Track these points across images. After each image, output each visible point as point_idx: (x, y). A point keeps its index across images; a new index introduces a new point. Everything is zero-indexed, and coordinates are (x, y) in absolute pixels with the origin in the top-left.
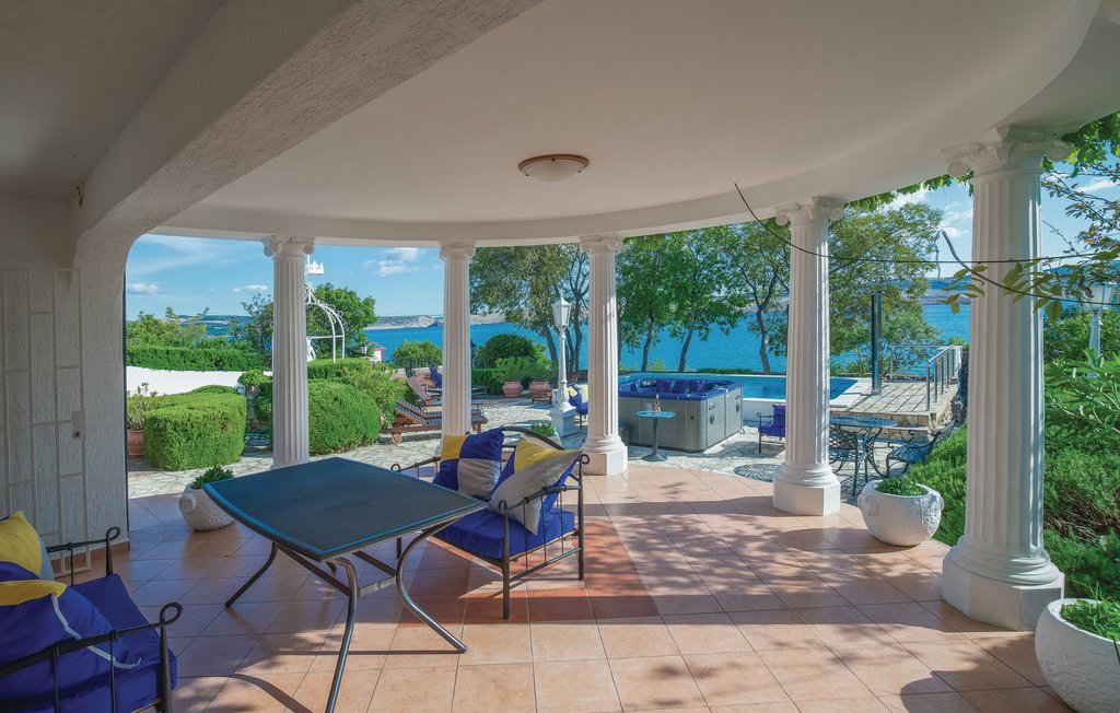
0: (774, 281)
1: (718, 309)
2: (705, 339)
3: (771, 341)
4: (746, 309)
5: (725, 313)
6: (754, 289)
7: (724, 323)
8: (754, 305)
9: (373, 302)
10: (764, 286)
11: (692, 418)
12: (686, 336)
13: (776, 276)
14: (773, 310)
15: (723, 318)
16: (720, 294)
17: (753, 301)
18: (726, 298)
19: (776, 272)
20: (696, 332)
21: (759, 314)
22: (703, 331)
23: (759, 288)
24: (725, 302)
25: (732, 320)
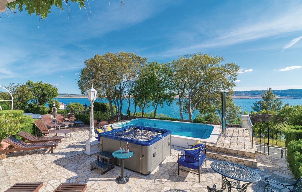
0: (184, 88)
1: (166, 97)
2: (162, 107)
3: (184, 108)
4: (175, 97)
5: (169, 98)
6: (178, 90)
7: (168, 102)
8: (178, 96)
9: (57, 89)
10: (181, 90)
11: (143, 155)
12: (156, 105)
13: (185, 86)
14: (184, 98)
15: (168, 100)
16: (167, 92)
17: (177, 94)
18: (169, 93)
19: (185, 85)
20: (159, 105)
21: (179, 99)
22: (162, 104)
23: (180, 90)
24: (169, 95)
25: (171, 101)
